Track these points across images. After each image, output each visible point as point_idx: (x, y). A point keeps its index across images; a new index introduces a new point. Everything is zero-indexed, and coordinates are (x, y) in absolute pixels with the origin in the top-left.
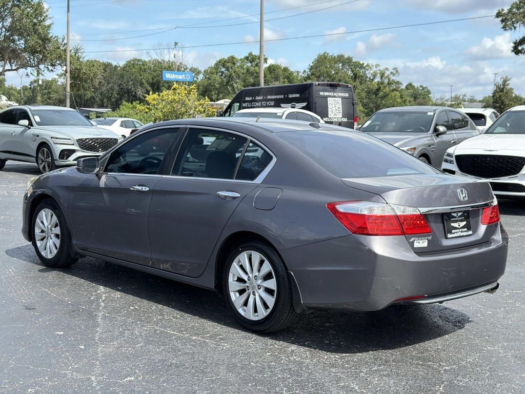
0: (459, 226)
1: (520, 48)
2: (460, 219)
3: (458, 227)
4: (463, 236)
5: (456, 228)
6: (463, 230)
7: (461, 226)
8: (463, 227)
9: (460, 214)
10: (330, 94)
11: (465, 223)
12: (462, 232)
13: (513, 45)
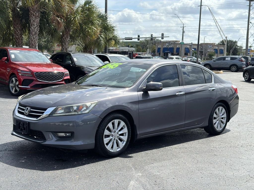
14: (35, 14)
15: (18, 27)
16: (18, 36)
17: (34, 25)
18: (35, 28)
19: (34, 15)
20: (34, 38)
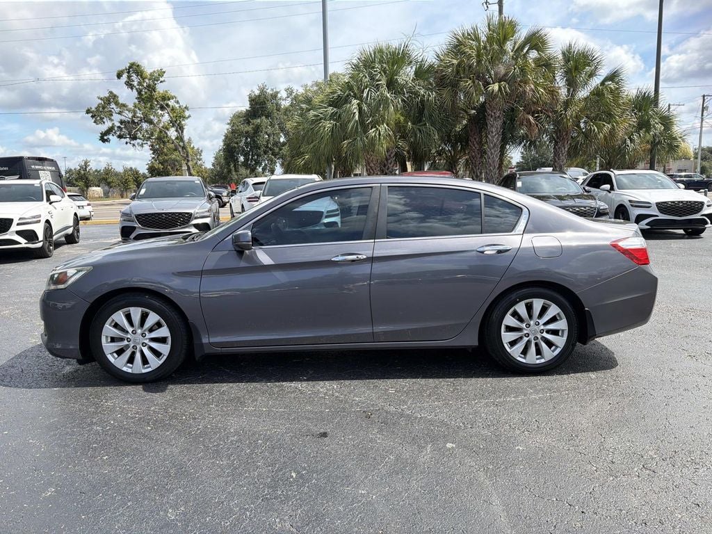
1: (105, 138)
10: (40, 167)
13: (100, 135)
14: (493, 114)
15: (475, 139)
16: (474, 152)
17: (492, 133)
18: (493, 137)
19: (492, 116)
20: (492, 153)
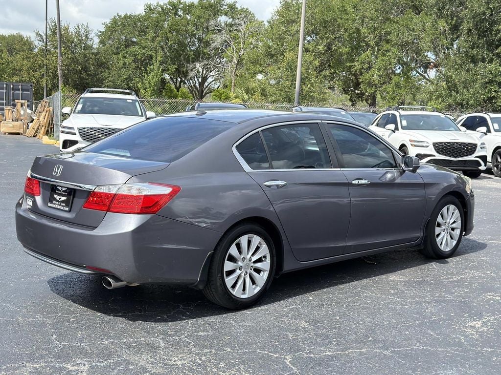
0: (60, 199)
2: (63, 193)
3: (58, 199)
4: (59, 209)
5: (56, 200)
6: (62, 204)
7: (61, 200)
8: (62, 202)
9: (64, 189)
11: (65, 198)
12: (60, 205)
